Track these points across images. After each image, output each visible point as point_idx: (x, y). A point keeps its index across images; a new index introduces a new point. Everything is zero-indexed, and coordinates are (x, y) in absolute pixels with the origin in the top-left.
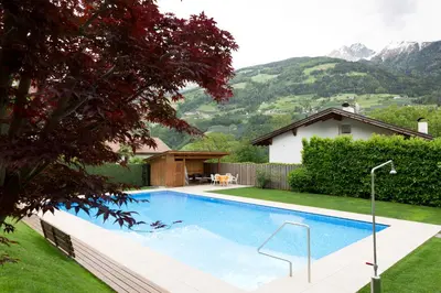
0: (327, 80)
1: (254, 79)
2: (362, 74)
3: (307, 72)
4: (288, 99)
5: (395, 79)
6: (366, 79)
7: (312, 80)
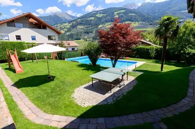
0: (122, 16)
1: (97, 15)
2: (134, 14)
3: (115, 13)
4: (109, 24)
5: (144, 16)
6: (135, 16)
7: (117, 16)
